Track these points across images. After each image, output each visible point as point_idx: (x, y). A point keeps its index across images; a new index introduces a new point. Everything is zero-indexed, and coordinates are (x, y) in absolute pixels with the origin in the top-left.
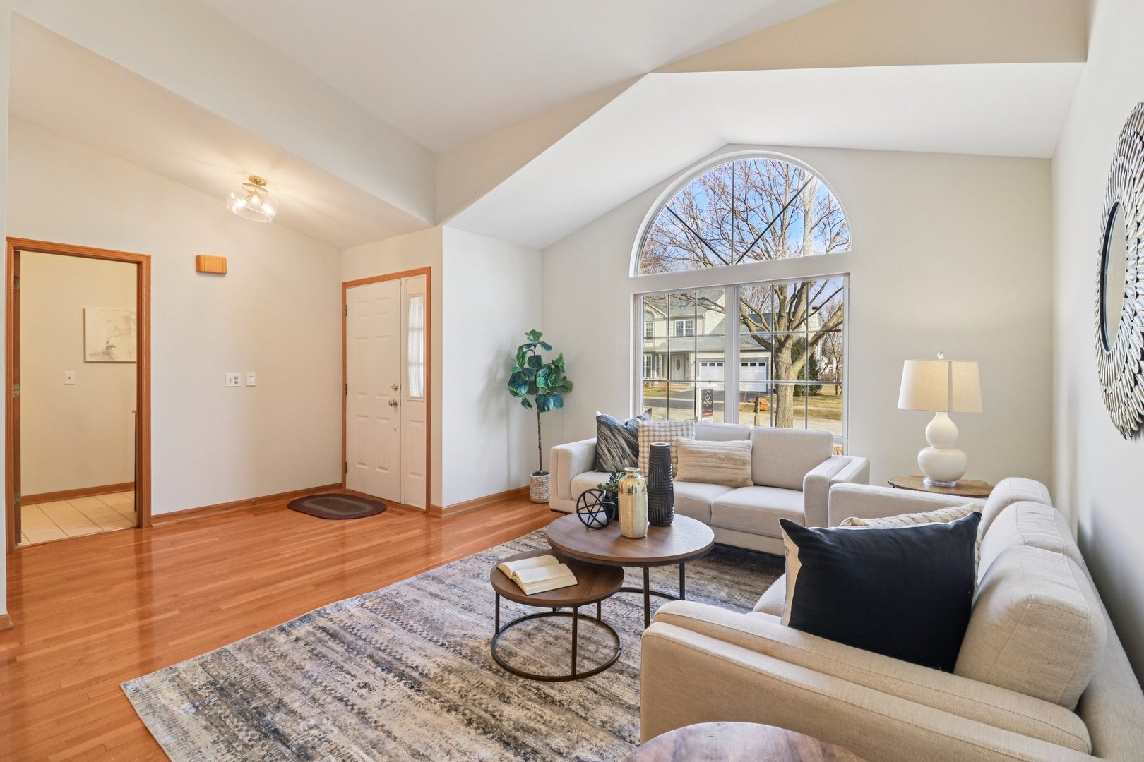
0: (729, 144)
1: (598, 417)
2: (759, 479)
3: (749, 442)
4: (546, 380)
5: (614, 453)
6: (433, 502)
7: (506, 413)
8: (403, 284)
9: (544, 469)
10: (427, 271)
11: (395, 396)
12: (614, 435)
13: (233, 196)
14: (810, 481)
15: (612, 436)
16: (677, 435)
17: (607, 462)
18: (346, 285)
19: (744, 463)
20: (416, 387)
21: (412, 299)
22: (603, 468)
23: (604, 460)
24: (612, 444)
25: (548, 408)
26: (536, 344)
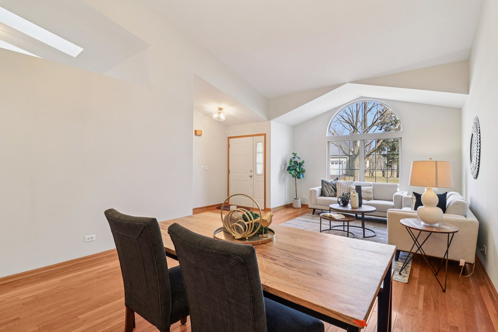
0: (362, 97)
1: (322, 180)
2: (375, 198)
3: (372, 187)
4: (299, 169)
5: (329, 191)
6: (267, 207)
7: (284, 179)
8: (254, 138)
9: (298, 197)
10: (265, 135)
11: (251, 174)
13: (214, 113)
14: (395, 196)
16: (349, 185)
17: (327, 193)
18: (229, 138)
19: (370, 193)
20: (260, 170)
21: (258, 143)
22: (326, 195)
25: (301, 178)
26: (295, 157)
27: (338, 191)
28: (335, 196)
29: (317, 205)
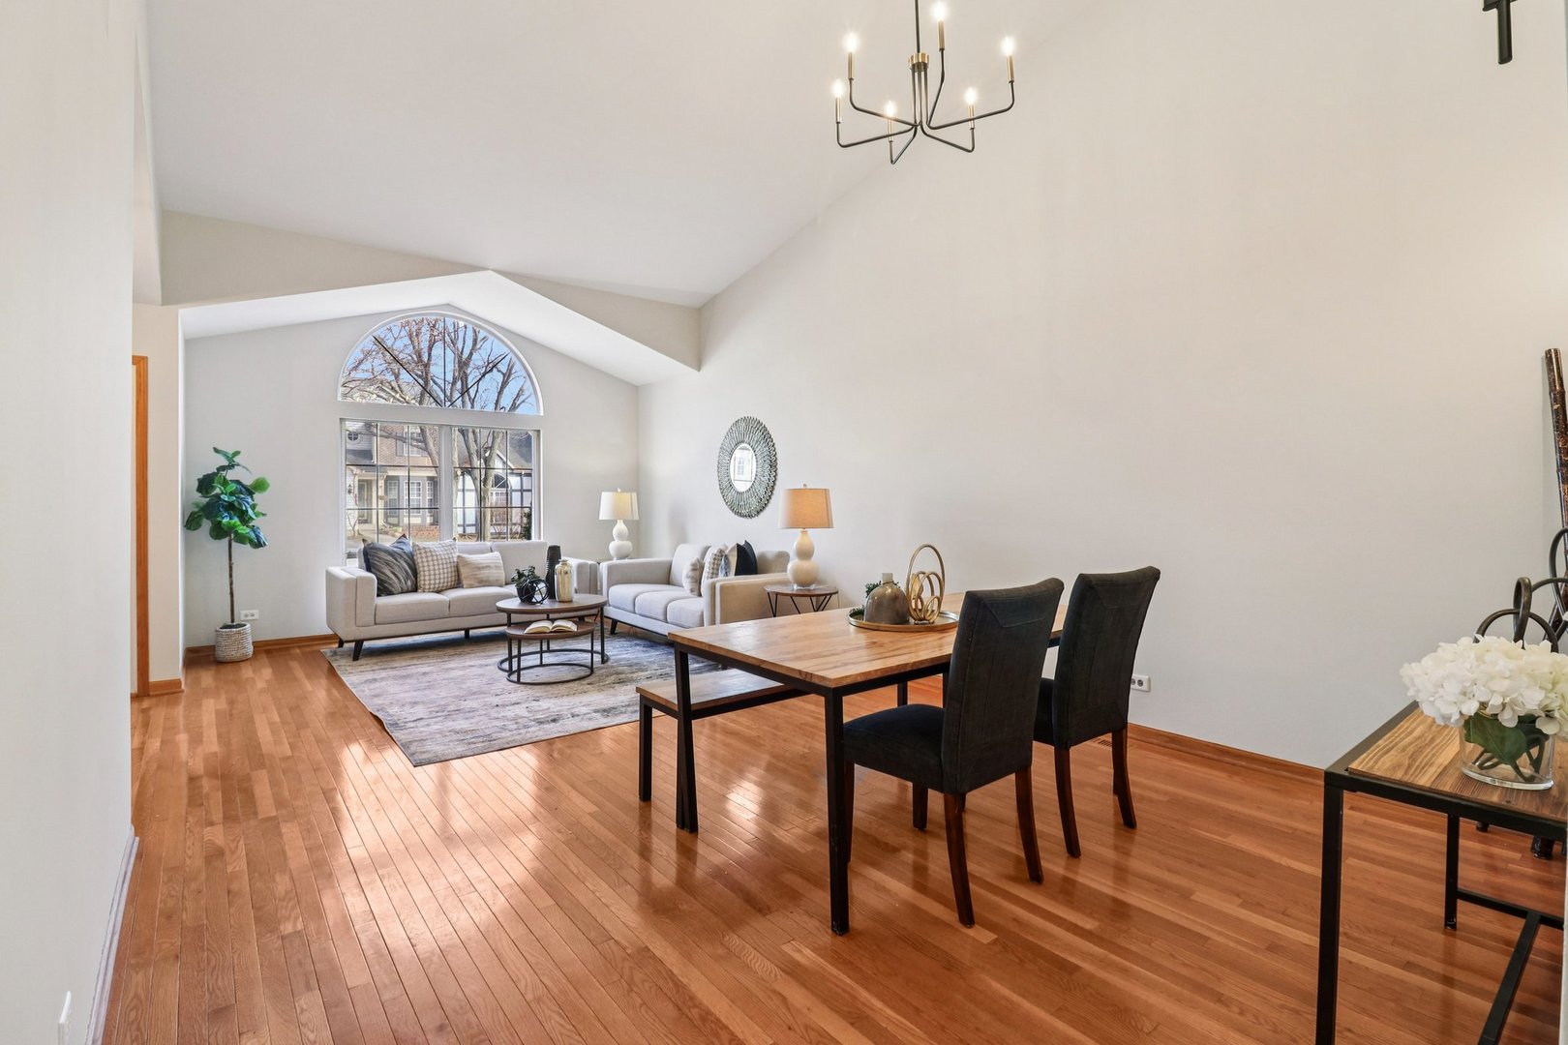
3: (496, 553)
5: (400, 576)
6: (156, 678)
10: (140, 362)
12: (396, 560)
15: (394, 561)
17: (394, 585)
22: (391, 591)
23: (390, 584)
24: (396, 568)
25: (262, 542)
26: (233, 466)
27: (422, 573)
28: (415, 589)
29: (376, 624)
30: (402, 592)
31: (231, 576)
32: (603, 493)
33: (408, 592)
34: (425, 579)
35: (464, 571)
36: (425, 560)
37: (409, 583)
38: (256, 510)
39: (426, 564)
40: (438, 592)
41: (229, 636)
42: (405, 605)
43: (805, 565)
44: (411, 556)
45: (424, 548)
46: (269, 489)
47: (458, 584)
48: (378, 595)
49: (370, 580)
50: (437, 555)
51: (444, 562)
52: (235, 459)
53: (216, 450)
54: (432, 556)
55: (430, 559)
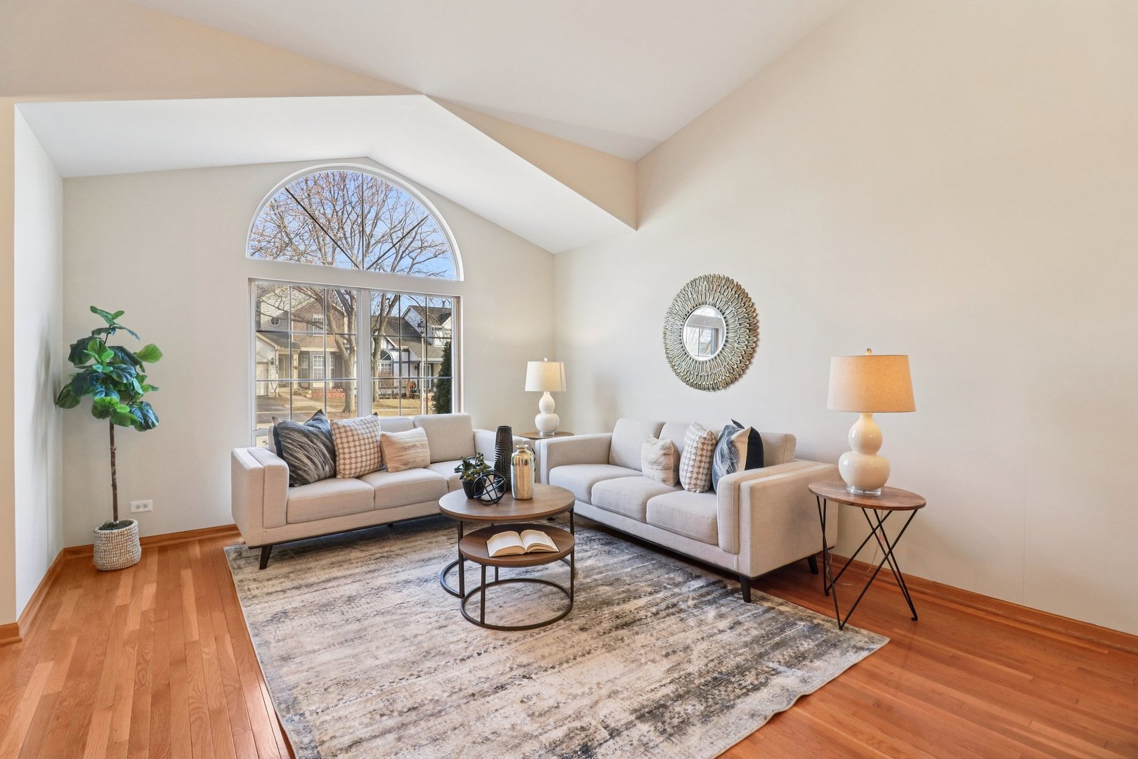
5: (316, 461)
9: (121, 518)
12: (312, 442)
15: (309, 442)
17: (310, 472)
22: (306, 479)
23: (305, 471)
24: (312, 452)
25: (153, 423)
26: (114, 329)
27: (342, 456)
28: (333, 475)
29: (287, 523)
30: (320, 479)
31: (113, 464)
32: (529, 363)
33: (326, 478)
34: (344, 463)
35: (387, 451)
36: (345, 440)
37: (327, 468)
38: (145, 383)
39: (346, 445)
40: (359, 477)
41: (109, 539)
42: (324, 499)
43: (870, 460)
44: (329, 435)
45: (344, 427)
46: (162, 359)
47: (381, 467)
48: (291, 485)
49: (280, 468)
50: (358, 435)
51: (367, 441)
52: (115, 321)
53: (94, 310)
54: (353, 435)
55: (350, 439)
